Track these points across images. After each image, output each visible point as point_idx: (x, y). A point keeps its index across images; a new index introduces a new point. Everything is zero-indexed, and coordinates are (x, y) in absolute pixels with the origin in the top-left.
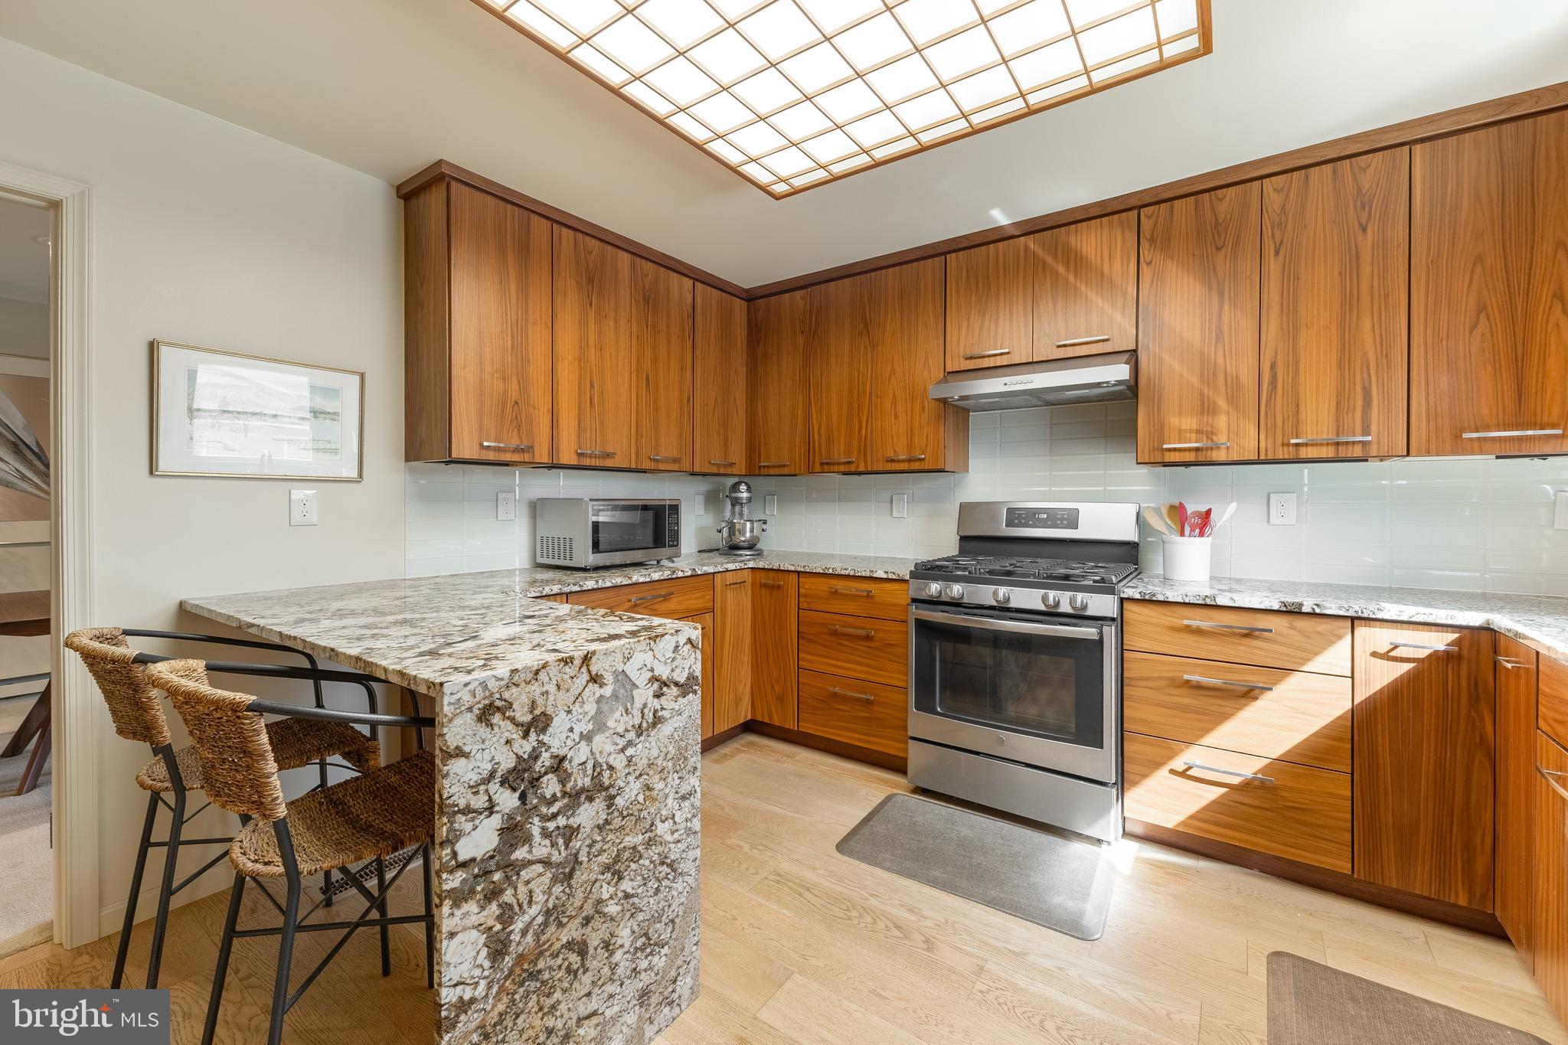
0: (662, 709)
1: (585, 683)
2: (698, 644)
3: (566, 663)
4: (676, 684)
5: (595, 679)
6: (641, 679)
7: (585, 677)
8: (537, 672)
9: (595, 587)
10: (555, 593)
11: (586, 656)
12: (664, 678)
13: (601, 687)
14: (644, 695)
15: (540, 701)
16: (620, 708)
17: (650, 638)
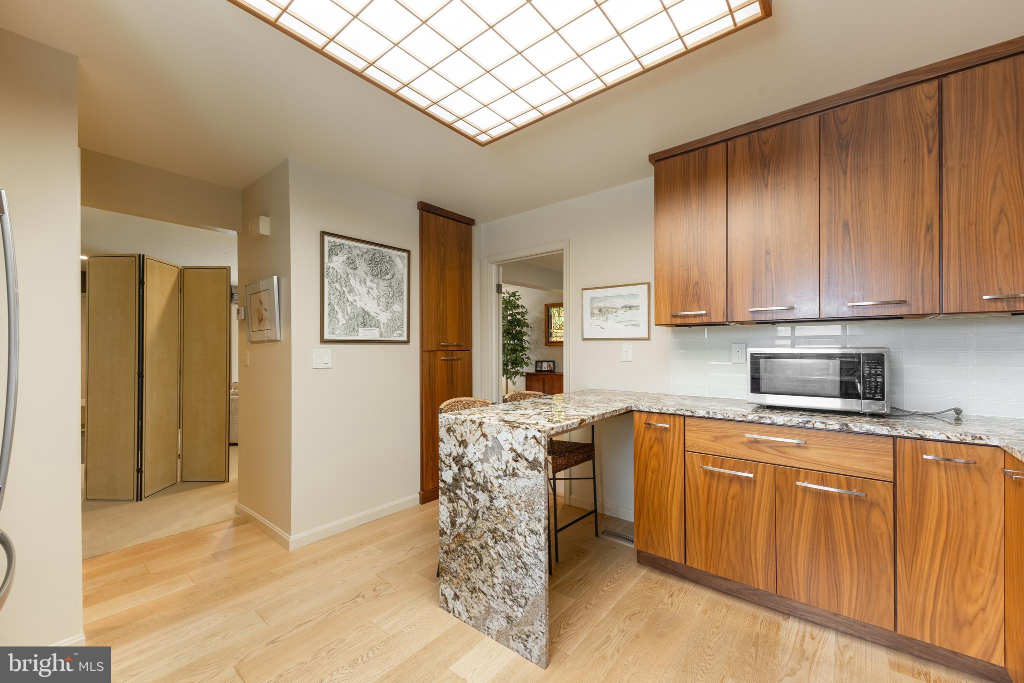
0: (518, 469)
1: (480, 435)
2: (541, 442)
3: (473, 423)
4: (526, 460)
5: (484, 435)
6: (507, 447)
7: (480, 433)
8: (463, 422)
9: (706, 416)
10: (671, 413)
11: (480, 423)
12: (519, 452)
13: (487, 440)
14: (508, 456)
15: (464, 434)
16: (495, 456)
17: (510, 427)
